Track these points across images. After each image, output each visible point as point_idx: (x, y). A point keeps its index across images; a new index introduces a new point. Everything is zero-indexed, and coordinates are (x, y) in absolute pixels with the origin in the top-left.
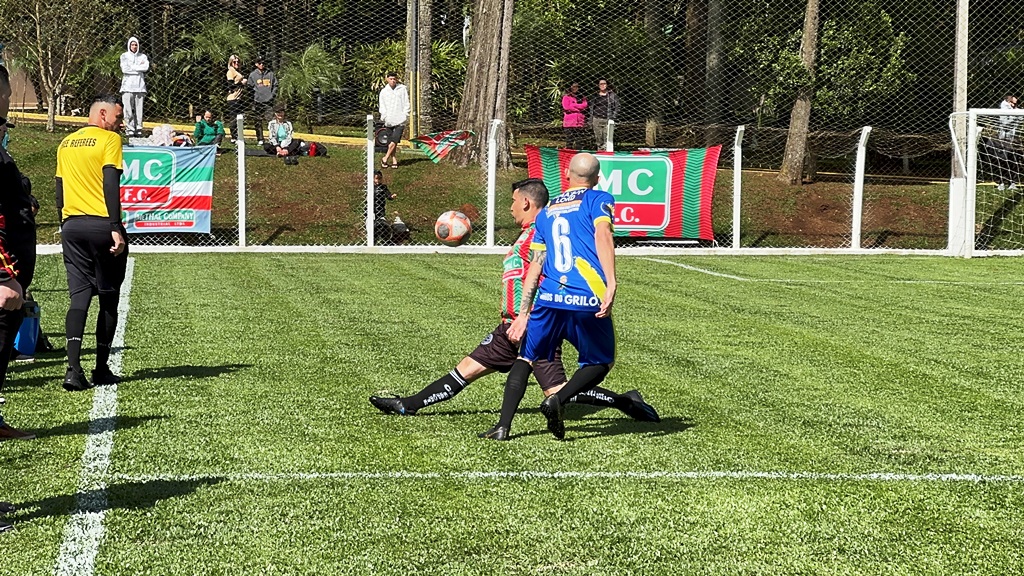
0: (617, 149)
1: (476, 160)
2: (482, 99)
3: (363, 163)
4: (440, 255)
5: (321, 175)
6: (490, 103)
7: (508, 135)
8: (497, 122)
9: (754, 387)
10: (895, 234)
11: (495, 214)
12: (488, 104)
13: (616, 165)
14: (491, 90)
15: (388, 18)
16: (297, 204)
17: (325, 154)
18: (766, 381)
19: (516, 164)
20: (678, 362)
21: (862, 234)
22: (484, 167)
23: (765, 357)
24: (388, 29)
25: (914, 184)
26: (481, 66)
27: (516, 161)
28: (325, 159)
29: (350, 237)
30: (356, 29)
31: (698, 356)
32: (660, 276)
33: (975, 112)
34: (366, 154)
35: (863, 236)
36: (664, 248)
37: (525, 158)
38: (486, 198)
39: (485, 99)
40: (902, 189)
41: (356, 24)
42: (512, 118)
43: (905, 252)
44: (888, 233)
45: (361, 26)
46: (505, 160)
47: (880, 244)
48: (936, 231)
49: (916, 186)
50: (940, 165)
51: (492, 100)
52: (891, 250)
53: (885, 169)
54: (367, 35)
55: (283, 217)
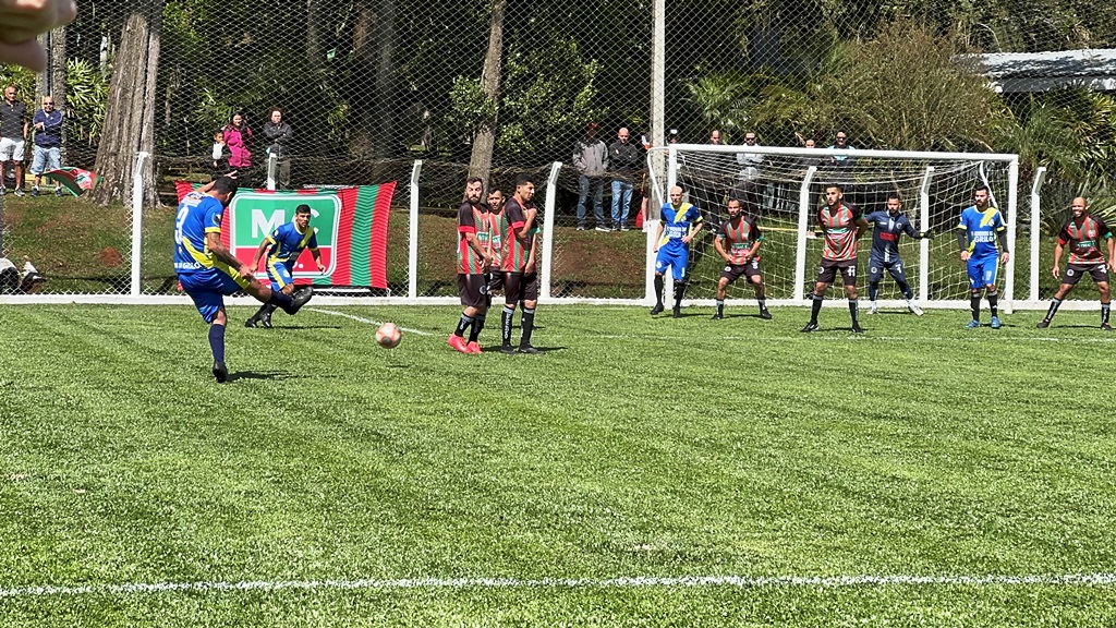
1: (119, 198)
2: (125, 128)
4: (78, 306)
6: (135, 134)
7: (155, 169)
8: (144, 154)
11: (141, 259)
13: (279, 205)
14: (136, 119)
19: (165, 203)
21: (552, 281)
22: (128, 206)
26: (125, 91)
27: (164, 199)
32: (331, 330)
35: (554, 283)
36: (331, 297)
38: (131, 241)
39: (129, 128)
42: (159, 150)
43: (598, 301)
46: (152, 197)
51: (137, 130)
52: (582, 299)
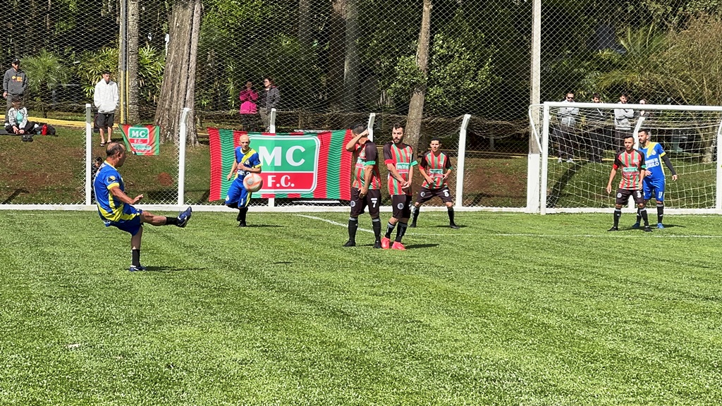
0: (278, 131)
1: (171, 139)
2: (175, 92)
3: (83, 141)
5: (51, 150)
6: (182, 96)
7: (195, 120)
8: (187, 109)
9: (402, 339)
10: (488, 196)
11: (185, 180)
12: (180, 96)
13: (277, 144)
14: (183, 85)
15: (104, 31)
16: (31, 172)
17: (54, 134)
18: (412, 332)
19: (201, 142)
20: (334, 314)
21: (463, 196)
22: (176, 144)
23: (407, 307)
24: (104, 39)
25: (502, 158)
26: (175, 67)
27: (201, 140)
28: (54, 137)
29: (72, 198)
30: (78, 38)
31: (350, 307)
32: (312, 230)
33: (547, 104)
34: (85, 134)
35: (464, 197)
36: (313, 206)
37: (208, 137)
38: (178, 168)
39: (178, 92)
40: (491, 162)
41: (78, 34)
42: (198, 106)
43: (495, 209)
44: (482, 195)
45: (83, 37)
46: (193, 139)
47: (477, 203)
48: (517, 193)
49: (502, 160)
50: (521, 144)
51: (183, 93)
52: (484, 208)
53: (480, 146)
54: (87, 43)
55: (18, 182)
